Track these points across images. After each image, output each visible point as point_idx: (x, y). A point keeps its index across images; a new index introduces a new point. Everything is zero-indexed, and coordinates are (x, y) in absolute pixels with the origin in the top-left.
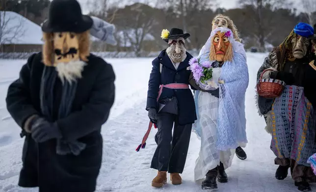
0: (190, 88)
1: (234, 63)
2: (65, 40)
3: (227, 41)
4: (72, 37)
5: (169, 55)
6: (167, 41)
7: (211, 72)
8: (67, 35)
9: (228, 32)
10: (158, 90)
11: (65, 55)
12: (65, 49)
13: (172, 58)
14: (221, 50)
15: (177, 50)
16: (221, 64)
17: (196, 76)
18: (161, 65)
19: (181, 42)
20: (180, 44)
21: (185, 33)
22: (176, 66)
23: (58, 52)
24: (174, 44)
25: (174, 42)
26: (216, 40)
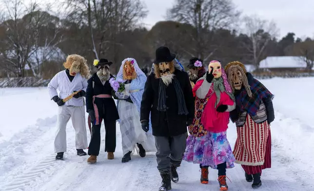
0: (113, 97)
1: (138, 80)
2: (163, 66)
3: (132, 66)
4: (166, 64)
5: (99, 76)
6: (97, 66)
7: (124, 86)
8: (164, 63)
9: (133, 61)
10: (92, 99)
11: (164, 72)
12: (164, 70)
13: (101, 78)
14: (129, 73)
15: (104, 73)
16: (130, 81)
17: (115, 89)
18: (93, 82)
19: (106, 67)
20: (106, 69)
21: (109, 61)
22: (104, 83)
23: (161, 71)
24: (102, 69)
25: (102, 68)
26: (125, 67)
